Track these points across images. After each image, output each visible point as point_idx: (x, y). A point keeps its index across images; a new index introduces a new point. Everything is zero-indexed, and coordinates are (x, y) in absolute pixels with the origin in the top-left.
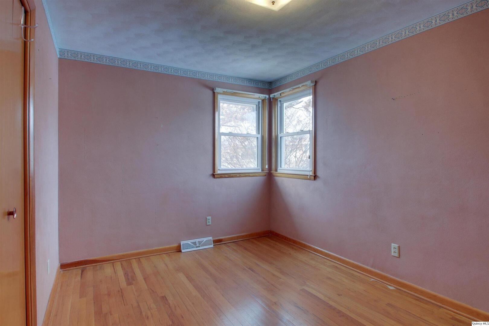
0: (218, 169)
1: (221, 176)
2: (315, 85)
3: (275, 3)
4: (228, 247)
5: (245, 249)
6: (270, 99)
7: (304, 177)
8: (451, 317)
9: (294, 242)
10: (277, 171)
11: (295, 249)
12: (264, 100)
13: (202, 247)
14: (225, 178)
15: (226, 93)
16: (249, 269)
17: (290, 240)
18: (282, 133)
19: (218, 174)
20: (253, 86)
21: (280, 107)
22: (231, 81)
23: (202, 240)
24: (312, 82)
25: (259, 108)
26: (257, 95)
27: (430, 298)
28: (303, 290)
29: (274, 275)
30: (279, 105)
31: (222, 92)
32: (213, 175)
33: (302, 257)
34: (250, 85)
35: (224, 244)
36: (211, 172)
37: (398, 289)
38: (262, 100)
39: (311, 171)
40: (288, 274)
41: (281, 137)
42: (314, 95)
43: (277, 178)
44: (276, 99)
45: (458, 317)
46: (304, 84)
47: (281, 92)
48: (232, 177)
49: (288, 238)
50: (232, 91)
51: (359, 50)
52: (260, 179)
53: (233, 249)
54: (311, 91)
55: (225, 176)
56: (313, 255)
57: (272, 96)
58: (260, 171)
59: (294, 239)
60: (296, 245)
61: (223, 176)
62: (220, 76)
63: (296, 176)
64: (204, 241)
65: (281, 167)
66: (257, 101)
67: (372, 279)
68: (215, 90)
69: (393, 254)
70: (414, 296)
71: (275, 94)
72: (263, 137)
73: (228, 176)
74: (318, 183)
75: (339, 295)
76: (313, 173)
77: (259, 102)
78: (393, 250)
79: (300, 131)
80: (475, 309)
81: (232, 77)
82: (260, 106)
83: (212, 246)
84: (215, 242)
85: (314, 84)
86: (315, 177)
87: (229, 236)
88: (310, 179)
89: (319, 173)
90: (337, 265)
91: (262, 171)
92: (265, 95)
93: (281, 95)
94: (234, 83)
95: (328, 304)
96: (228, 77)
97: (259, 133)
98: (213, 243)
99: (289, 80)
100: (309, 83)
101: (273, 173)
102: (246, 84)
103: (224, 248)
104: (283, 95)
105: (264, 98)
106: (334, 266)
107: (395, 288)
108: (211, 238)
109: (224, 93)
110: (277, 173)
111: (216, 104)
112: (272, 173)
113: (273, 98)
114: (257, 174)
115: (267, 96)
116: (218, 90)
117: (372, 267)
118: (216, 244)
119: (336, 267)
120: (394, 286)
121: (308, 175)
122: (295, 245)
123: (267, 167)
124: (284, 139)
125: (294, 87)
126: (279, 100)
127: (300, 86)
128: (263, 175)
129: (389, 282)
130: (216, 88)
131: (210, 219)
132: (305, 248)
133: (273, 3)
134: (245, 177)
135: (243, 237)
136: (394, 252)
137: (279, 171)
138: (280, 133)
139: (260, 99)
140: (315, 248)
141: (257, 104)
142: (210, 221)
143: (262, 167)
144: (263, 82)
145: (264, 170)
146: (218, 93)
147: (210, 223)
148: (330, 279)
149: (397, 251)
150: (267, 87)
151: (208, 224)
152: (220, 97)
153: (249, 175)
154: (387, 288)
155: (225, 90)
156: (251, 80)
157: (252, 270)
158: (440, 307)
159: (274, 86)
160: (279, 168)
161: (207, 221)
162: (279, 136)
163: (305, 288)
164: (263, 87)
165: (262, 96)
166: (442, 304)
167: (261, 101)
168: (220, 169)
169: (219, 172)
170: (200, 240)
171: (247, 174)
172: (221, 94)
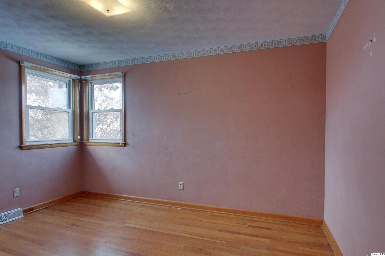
0: (26, 141)
1: (30, 148)
2: (125, 76)
3: (109, 12)
4: (42, 213)
5: (62, 211)
6: (81, 80)
7: (117, 145)
8: (210, 215)
9: (108, 196)
10: (89, 141)
11: (110, 201)
12: (74, 79)
13: (9, 220)
14: (34, 149)
15: (35, 68)
16: (73, 225)
17: (103, 195)
18: (93, 110)
19: (27, 146)
20: (63, 65)
21: (90, 87)
22: (39, 58)
23: (9, 213)
24: (122, 73)
25: (70, 86)
26: (68, 75)
27: (200, 208)
28: (125, 227)
29: (97, 224)
30: (90, 86)
31: (30, 66)
32: (21, 147)
33: (117, 205)
34: (60, 65)
35: (36, 212)
36: (18, 144)
37: (183, 208)
38: (73, 80)
39: (122, 140)
40: (109, 220)
41: (92, 113)
42: (123, 82)
43: (89, 147)
44: (87, 80)
45: (213, 214)
46: (116, 73)
47: (93, 76)
48: (43, 148)
49: (101, 194)
50: (42, 67)
51: (157, 58)
52: (72, 149)
53: (48, 213)
54: (121, 79)
55: (35, 147)
56: (125, 202)
57: (83, 77)
58: (72, 141)
59: (107, 193)
60: (110, 198)
61: (33, 147)
62: (28, 51)
63: (108, 144)
64: (11, 214)
65: (93, 137)
66: (68, 80)
67: (168, 207)
68: (23, 63)
69: (180, 188)
70: (192, 209)
71: (87, 77)
72: (74, 112)
73: (38, 147)
74: (127, 148)
75: (150, 222)
76: (124, 141)
77: (69, 81)
78: (180, 186)
79: (111, 109)
80: (220, 207)
81: (41, 54)
82: (71, 84)
83: (22, 216)
84: (24, 211)
85: (123, 75)
86: (125, 144)
87: (42, 203)
88: (121, 146)
89: (128, 141)
90: (144, 204)
91: (74, 141)
92: (76, 76)
93: (92, 78)
94: (44, 60)
95: (145, 229)
96: (37, 53)
97: (70, 108)
98: (23, 213)
99: (100, 67)
100: (120, 73)
101: (85, 143)
102: (56, 62)
103: (37, 215)
104: (94, 78)
105: (75, 78)
106: (142, 205)
107: (181, 208)
108: (20, 209)
109: (32, 68)
110: (90, 143)
111: (22, 77)
112: (83, 143)
113: (84, 80)
114: (69, 144)
115: (78, 77)
116: (25, 64)
117: (167, 200)
118: (27, 213)
119: (144, 205)
120: (181, 207)
121: (120, 143)
122: (108, 198)
123: (79, 137)
124: (95, 115)
125: (106, 74)
126: (89, 82)
127: (112, 74)
128: (76, 145)
129: (178, 206)
130: (24, 62)
131: (18, 191)
132: (117, 198)
133: (108, 11)
134: (56, 148)
135: (56, 201)
136: (180, 187)
137: (91, 140)
138: (92, 109)
139: (71, 79)
140: (126, 196)
141: (68, 83)
142: (18, 192)
143: (73, 138)
144: (74, 64)
145: (76, 140)
146: (25, 67)
147: (18, 195)
148: (141, 214)
149: (182, 186)
150: (77, 68)
151: (15, 195)
152: (27, 70)
153: (61, 146)
154: (177, 210)
155: (35, 65)
156: (62, 60)
157: (76, 226)
158: (205, 211)
159: (84, 70)
160: (91, 138)
161: (15, 193)
162: (91, 112)
163: (126, 225)
164: (74, 69)
165: (74, 76)
166: (206, 210)
167: (71, 80)
168: (28, 140)
169: (27, 144)
170: (6, 214)
171: (59, 145)
172: (28, 68)
